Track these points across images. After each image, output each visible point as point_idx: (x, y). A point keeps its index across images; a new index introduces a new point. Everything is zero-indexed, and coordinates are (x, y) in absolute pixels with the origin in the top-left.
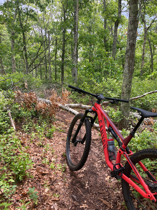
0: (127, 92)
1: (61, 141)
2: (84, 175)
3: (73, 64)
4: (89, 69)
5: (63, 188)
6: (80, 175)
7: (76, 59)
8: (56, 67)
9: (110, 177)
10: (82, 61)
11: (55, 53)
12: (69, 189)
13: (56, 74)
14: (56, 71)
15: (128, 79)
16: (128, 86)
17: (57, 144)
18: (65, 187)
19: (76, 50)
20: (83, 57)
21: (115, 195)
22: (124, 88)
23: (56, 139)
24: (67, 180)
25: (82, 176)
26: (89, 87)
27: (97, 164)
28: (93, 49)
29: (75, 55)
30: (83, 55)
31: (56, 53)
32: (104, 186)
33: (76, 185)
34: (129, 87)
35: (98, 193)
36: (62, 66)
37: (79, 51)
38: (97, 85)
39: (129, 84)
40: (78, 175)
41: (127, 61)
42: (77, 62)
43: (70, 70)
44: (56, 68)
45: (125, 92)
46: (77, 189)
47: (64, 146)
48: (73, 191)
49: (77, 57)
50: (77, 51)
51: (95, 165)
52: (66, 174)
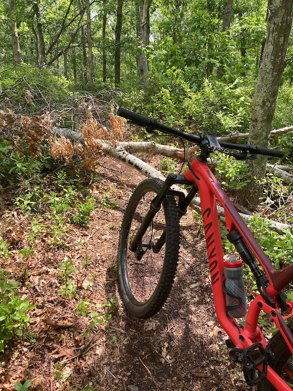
0: (265, 118)
1: (108, 233)
2: (158, 323)
3: (139, 47)
4: (173, 57)
5: (106, 364)
6: (150, 324)
7: (145, 36)
8: (104, 53)
9: (220, 330)
10: (159, 42)
11: (102, 23)
12: (121, 365)
13: (105, 68)
14: (105, 62)
15: (269, 86)
16: (268, 104)
17: (99, 241)
18: (112, 361)
19: (145, 15)
20: (161, 33)
21: (233, 382)
22: (258, 108)
23: (97, 228)
24: (118, 339)
25: (154, 326)
26: (173, 101)
27: (188, 293)
28: (182, 15)
29: (143, 27)
30: (160, 28)
31: (105, 23)
32: (206, 357)
33: (140, 354)
34: (271, 106)
35: (193, 376)
36: (116, 52)
37: (152, 20)
38: (190, 98)
39: (271, 99)
40: (146, 324)
41: (271, 39)
42: (148, 43)
43: (133, 59)
44: (104, 56)
45: (259, 119)
46: (141, 366)
47: (114, 244)
48: (132, 373)
49: (148, 32)
50: (148, 17)
51: (183, 295)
52: (115, 323)
